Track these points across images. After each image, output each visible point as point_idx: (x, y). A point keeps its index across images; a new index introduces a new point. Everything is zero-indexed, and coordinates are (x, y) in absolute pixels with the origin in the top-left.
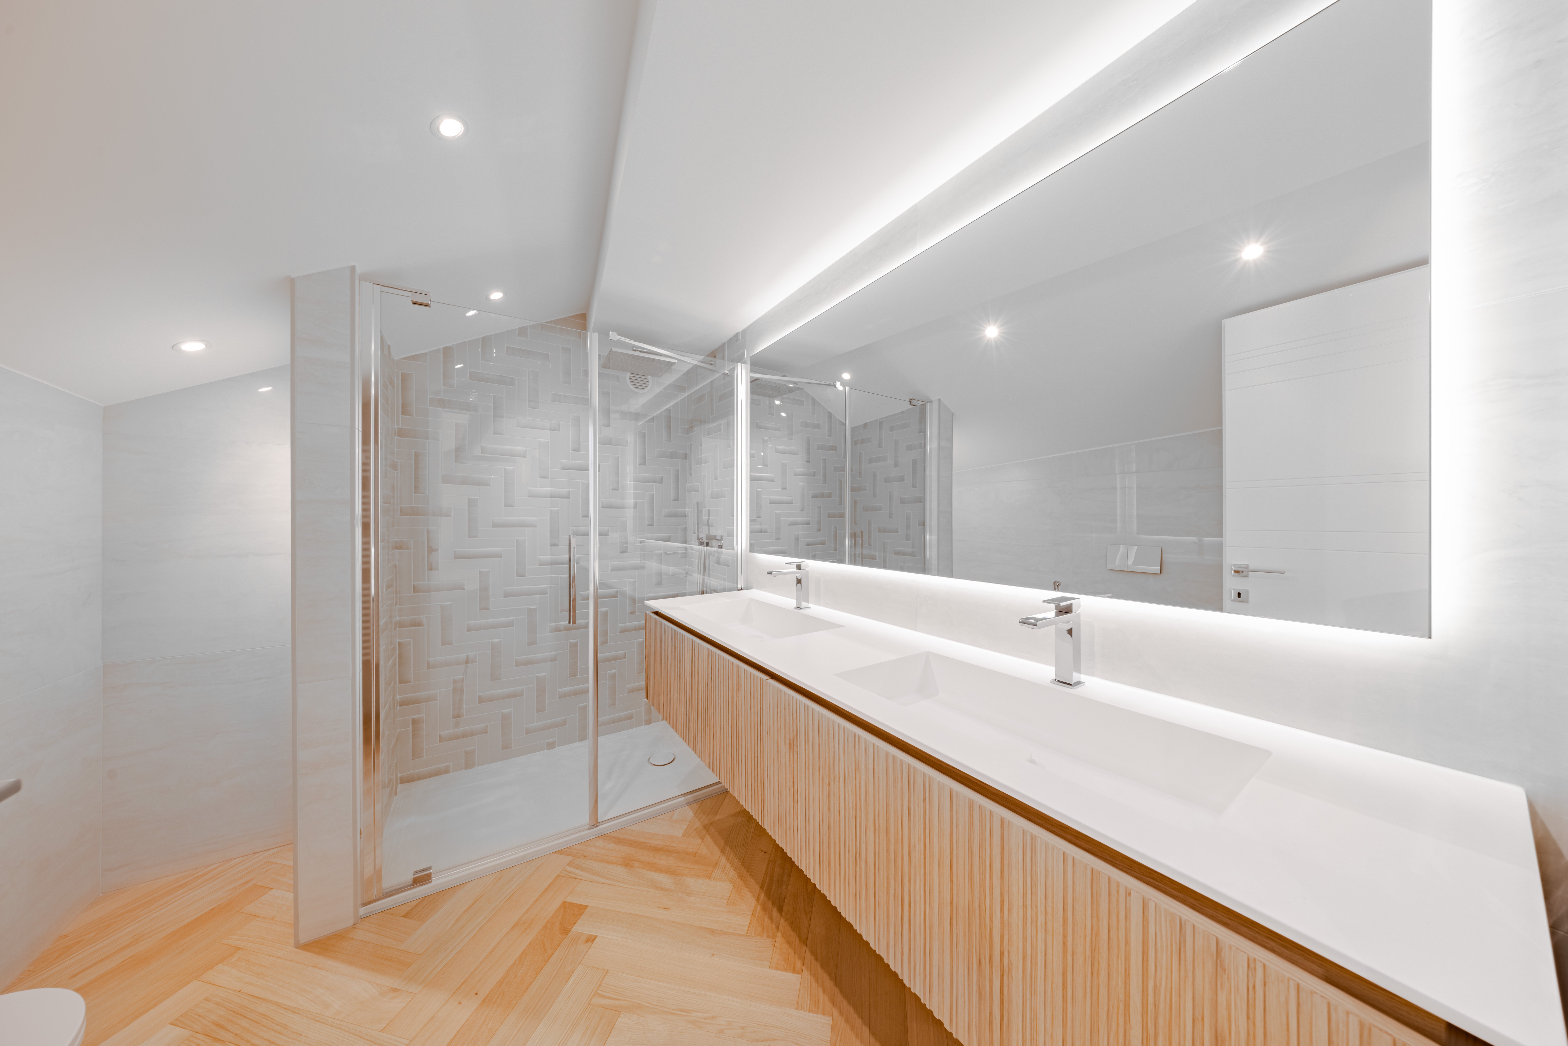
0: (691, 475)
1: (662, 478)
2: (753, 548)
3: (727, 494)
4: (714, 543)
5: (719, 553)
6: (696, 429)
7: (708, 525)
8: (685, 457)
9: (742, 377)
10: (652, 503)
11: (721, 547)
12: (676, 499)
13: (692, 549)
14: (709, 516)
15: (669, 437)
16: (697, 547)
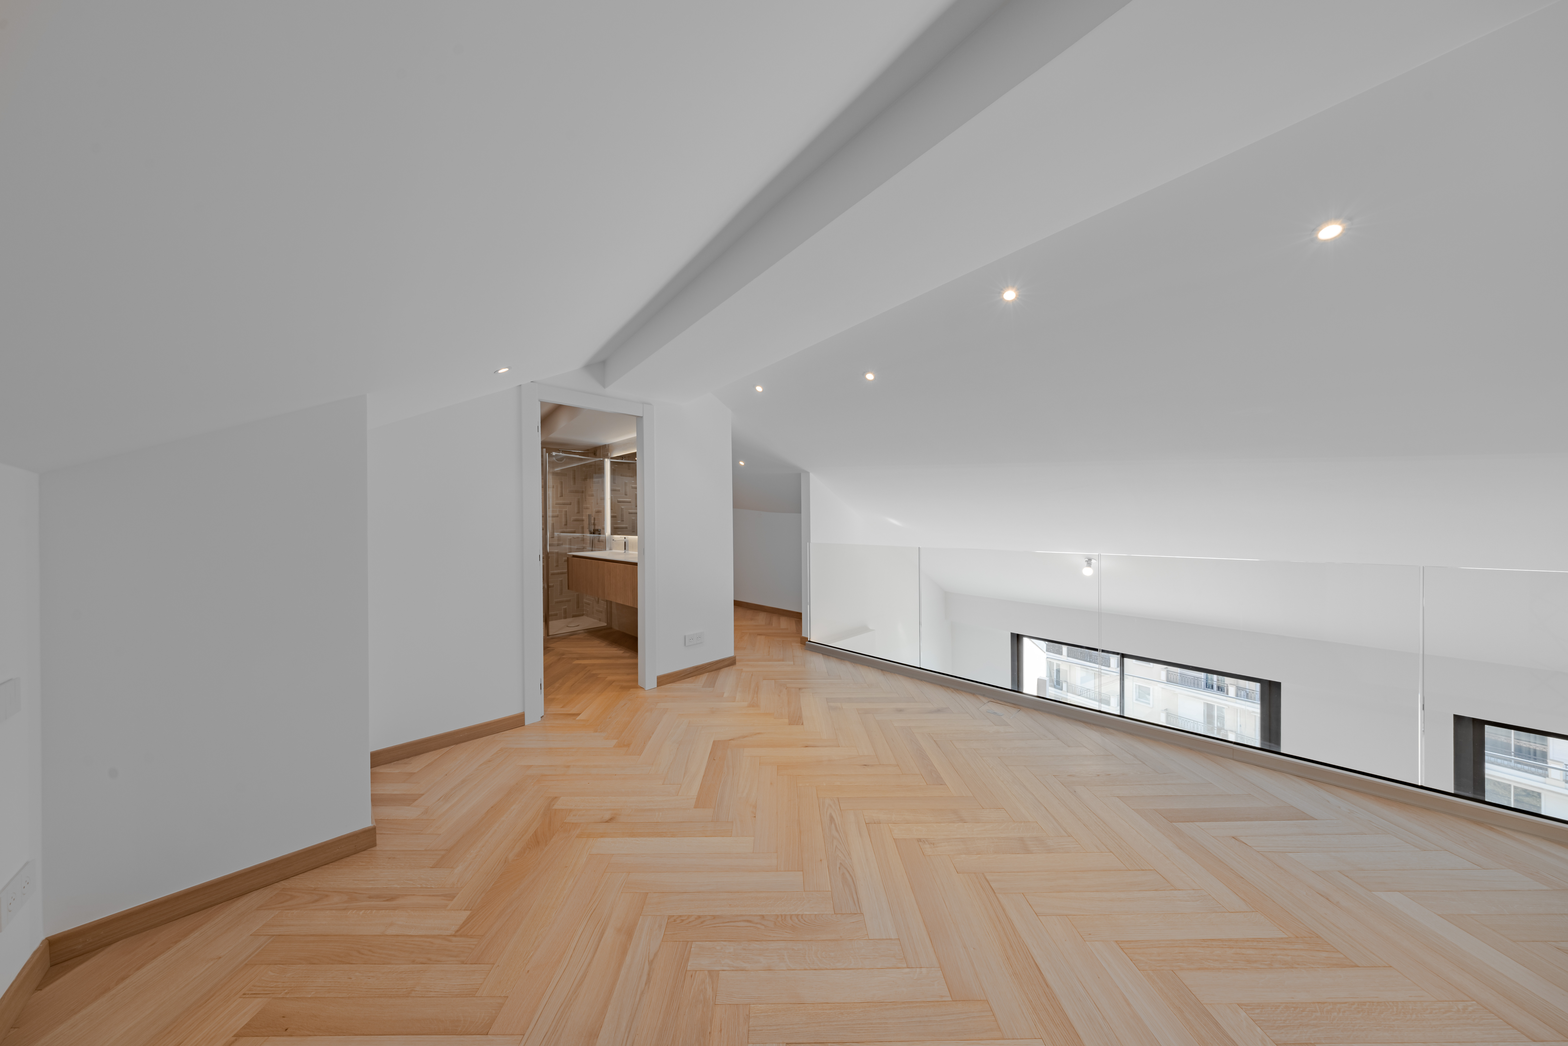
0: (586, 501)
1: (571, 503)
2: (612, 534)
3: (601, 512)
4: (597, 532)
5: (599, 537)
6: (588, 480)
7: (594, 524)
8: (583, 492)
9: (607, 463)
10: (566, 515)
11: (600, 534)
12: (578, 512)
13: (586, 536)
14: (595, 521)
15: (575, 483)
16: (589, 535)
